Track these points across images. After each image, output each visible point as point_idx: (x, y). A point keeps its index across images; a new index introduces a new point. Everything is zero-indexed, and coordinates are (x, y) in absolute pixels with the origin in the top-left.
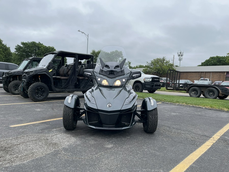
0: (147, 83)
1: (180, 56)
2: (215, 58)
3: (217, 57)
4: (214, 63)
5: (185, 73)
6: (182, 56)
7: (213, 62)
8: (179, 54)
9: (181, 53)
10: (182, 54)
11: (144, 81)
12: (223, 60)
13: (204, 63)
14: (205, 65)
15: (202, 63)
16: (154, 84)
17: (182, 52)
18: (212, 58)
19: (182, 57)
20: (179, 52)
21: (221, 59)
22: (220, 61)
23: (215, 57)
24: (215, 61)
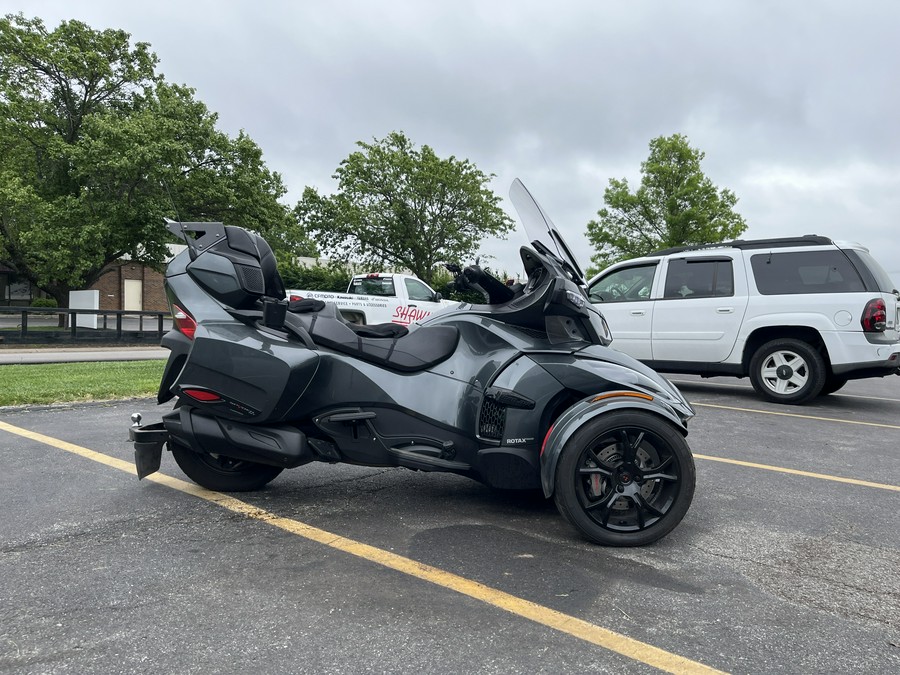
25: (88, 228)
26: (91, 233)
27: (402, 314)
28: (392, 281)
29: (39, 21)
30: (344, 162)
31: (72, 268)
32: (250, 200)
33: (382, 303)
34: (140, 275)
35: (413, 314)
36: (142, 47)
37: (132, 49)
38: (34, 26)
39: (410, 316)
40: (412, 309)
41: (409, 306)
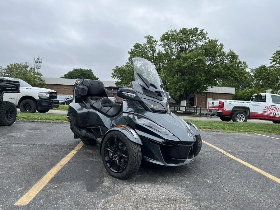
0: (43, 100)
1: (37, 63)
2: (78, 71)
3: (81, 69)
4: (78, 76)
5: (55, 86)
6: (40, 63)
7: (77, 74)
8: (36, 60)
9: (38, 60)
10: (40, 60)
11: (39, 97)
12: (87, 74)
13: (68, 74)
14: (68, 78)
15: (65, 75)
16: (52, 100)
17: (40, 59)
18: (76, 70)
19: (41, 65)
20: (36, 58)
21: (85, 72)
22: (84, 74)
23: (79, 69)
24: (79, 74)
25: (179, 84)
26: (180, 85)
27: (268, 109)
28: (265, 96)
29: (176, 30)
30: (274, 54)
31: (176, 94)
32: (230, 71)
33: (258, 104)
34: (212, 96)
35: (274, 109)
36: (202, 31)
37: (199, 32)
38: (174, 32)
39: (272, 110)
40: (273, 107)
41: (272, 106)
